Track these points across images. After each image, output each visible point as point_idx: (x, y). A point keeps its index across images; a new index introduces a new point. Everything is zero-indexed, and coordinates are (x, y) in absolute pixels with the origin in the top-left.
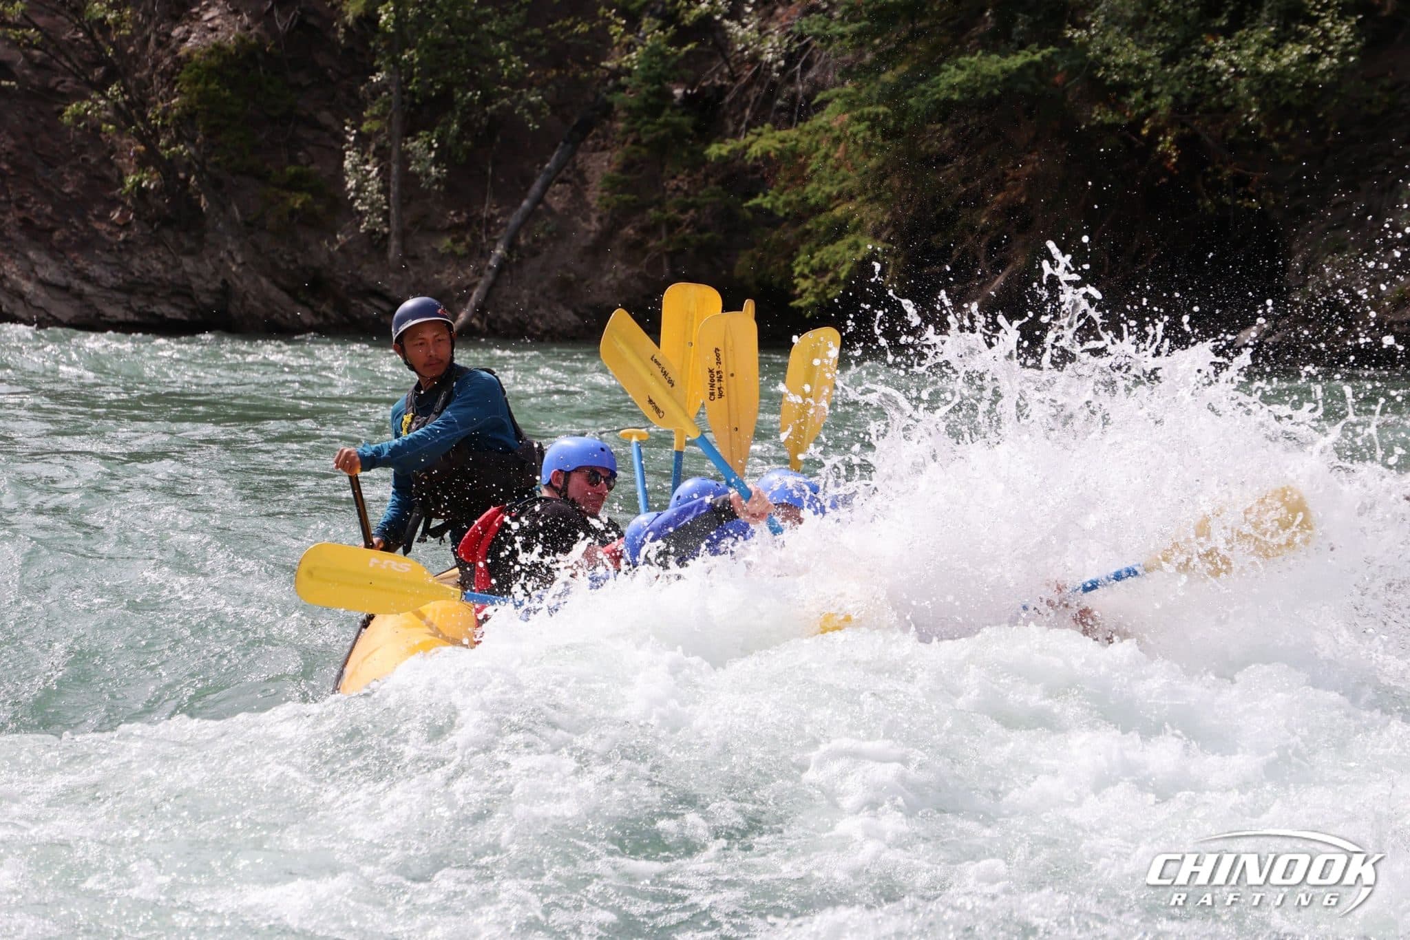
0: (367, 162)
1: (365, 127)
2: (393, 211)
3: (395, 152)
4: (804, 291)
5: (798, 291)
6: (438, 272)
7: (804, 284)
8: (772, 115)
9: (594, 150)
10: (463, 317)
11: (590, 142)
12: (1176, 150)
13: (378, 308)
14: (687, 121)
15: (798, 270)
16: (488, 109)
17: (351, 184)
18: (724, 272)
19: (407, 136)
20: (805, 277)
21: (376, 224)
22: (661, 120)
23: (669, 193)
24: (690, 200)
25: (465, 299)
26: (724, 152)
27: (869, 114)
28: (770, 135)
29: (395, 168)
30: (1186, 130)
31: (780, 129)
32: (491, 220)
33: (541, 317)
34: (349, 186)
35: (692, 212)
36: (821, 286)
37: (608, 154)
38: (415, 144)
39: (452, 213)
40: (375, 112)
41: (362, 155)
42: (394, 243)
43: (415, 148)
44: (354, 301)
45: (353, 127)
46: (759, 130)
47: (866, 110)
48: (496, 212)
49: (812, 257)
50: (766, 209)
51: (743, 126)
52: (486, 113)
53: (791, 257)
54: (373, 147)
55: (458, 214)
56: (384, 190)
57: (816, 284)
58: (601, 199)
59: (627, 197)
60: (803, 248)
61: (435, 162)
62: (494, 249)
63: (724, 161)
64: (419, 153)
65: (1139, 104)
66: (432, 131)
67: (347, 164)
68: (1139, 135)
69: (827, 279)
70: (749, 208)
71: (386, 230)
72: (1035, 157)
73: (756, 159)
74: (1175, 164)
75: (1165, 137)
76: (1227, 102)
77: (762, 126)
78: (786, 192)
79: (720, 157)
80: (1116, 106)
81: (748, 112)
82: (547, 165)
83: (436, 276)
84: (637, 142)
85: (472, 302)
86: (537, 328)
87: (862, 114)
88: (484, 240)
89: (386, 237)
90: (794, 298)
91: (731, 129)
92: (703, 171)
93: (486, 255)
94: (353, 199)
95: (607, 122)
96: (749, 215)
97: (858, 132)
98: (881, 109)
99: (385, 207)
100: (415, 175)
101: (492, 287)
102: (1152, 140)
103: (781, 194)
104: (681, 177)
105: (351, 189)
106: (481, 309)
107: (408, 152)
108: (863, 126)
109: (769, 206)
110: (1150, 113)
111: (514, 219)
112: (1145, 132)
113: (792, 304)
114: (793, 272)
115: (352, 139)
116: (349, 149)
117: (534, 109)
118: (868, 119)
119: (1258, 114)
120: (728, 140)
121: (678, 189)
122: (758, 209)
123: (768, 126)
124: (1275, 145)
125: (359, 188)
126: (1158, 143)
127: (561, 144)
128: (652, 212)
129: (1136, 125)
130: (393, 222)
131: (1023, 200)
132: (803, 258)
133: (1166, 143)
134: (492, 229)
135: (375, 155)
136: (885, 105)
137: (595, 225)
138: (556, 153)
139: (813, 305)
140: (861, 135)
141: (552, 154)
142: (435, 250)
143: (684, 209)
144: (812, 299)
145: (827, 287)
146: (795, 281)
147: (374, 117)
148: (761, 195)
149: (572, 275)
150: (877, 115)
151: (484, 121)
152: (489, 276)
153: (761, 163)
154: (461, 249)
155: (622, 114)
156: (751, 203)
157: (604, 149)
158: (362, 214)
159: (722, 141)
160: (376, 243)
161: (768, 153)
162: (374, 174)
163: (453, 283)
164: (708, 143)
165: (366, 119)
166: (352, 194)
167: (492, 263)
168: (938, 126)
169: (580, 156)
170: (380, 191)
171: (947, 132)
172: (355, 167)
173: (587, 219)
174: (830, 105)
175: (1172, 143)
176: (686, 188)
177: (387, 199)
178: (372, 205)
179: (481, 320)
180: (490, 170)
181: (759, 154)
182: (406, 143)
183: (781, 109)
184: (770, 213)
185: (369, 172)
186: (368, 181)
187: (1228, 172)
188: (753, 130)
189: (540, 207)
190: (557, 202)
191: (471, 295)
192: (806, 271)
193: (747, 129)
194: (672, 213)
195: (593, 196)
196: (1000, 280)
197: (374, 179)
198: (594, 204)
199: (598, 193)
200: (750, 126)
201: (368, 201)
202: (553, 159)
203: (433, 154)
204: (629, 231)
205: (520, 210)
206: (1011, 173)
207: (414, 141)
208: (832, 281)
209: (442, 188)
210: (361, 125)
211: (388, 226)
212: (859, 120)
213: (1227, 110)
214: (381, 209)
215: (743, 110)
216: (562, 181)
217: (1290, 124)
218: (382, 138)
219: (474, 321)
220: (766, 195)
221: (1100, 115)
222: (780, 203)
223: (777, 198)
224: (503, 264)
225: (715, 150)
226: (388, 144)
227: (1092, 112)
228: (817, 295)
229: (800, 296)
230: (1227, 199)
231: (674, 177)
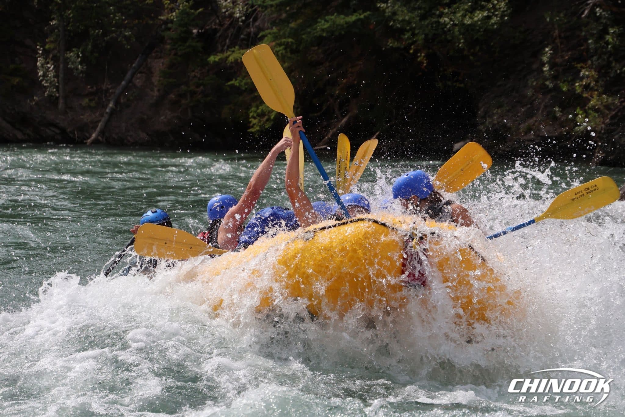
0: (48, 63)
1: (47, 46)
2: (61, 86)
3: (61, 58)
4: (254, 124)
5: (251, 124)
6: (82, 115)
7: (254, 121)
8: (239, 43)
9: (156, 58)
10: (94, 136)
11: (153, 54)
12: (426, 60)
13: (53, 131)
14: (199, 45)
15: (251, 115)
16: (105, 38)
17: (41, 73)
18: (217, 116)
19: (67, 50)
20: (255, 118)
21: (53, 92)
22: (187, 44)
23: (191, 78)
24: (201, 82)
25: (95, 128)
26: (217, 59)
27: (284, 42)
28: (238, 52)
29: (61, 66)
30: (431, 51)
31: (243, 49)
32: (107, 90)
33: (131, 136)
34: (40, 74)
35: (202, 87)
36: (262, 122)
37: (162, 60)
38: (71, 54)
39: (89, 87)
40: (52, 39)
41: (46, 60)
42: (61, 101)
43: (71, 56)
44: (42, 128)
45: (41, 47)
46: (233, 49)
47: (283, 40)
48: (110, 87)
49: (258, 109)
50: (236, 86)
51: (226, 47)
52: (104, 40)
53: (248, 108)
54: (51, 56)
55: (92, 88)
56: (56, 76)
57: (260, 121)
58: (159, 81)
59: (171, 80)
60: (254, 104)
61: (81, 63)
62: (109, 103)
63: (216, 64)
64: (73, 59)
65: (409, 38)
66: (79, 48)
67: (38, 64)
68: (408, 52)
69: (265, 119)
70: (229, 85)
71: (57, 95)
72: (361, 63)
73: (232, 63)
74: (425, 67)
75: (421, 54)
76: (449, 38)
77: (235, 47)
78: (245, 79)
79: (215, 62)
80: (399, 40)
81: (228, 41)
82: (134, 65)
83: (81, 117)
84: (175, 54)
85: (98, 129)
86: (129, 141)
87: (281, 42)
88: (104, 100)
89: (57, 98)
90: (249, 128)
91: (220, 48)
92: (207, 68)
93: (105, 107)
94: (42, 81)
95: (162, 45)
96: (228, 89)
97: (280, 51)
98: (290, 40)
99: (57, 84)
100: (71, 70)
101: (108, 122)
102: (415, 56)
103: (243, 79)
104: (196, 71)
105: (41, 76)
106: (102, 133)
107: (68, 58)
108: (282, 48)
109: (238, 85)
110: (414, 43)
111: (118, 91)
112: (411, 51)
113: (249, 130)
114: (249, 115)
115: (41, 52)
116: (39, 57)
117: (127, 38)
118: (284, 44)
119: (463, 43)
120: (219, 54)
121: (195, 76)
122: (233, 86)
123: (237, 47)
124: (471, 58)
125: (45, 75)
126: (418, 57)
127: (140, 55)
128: (183, 87)
129: (407, 48)
130: (61, 91)
131: (356, 82)
132: (253, 109)
133: (421, 57)
134: (108, 95)
135: (52, 60)
136: (291, 38)
137: (156, 93)
138: (138, 59)
139: (258, 131)
140: (281, 52)
141: (136, 59)
142: (81, 104)
143: (198, 86)
144: (258, 128)
145: (265, 123)
146: (250, 120)
147: (51, 42)
148: (234, 80)
149: (145, 117)
150: (288, 43)
151: (104, 44)
152: (106, 116)
153: (234, 65)
154: (93, 104)
155: (169, 41)
156: (229, 83)
157: (160, 57)
158: (46, 87)
159: (216, 54)
160: (53, 101)
161: (237, 60)
162: (51, 68)
163: (89, 120)
164: (209, 56)
165: (47, 43)
166: (41, 78)
167: (108, 110)
168: (316, 48)
169: (149, 60)
170: (54, 77)
171: (320, 51)
172: (42, 65)
173: (152, 90)
174: (266, 38)
175: (424, 57)
176: (199, 76)
177: (58, 80)
178: (51, 83)
179: (102, 138)
180: (107, 67)
181: (233, 60)
182: (67, 54)
183: (243, 40)
184: (238, 88)
185: (49, 68)
186: (49, 72)
187: (450, 70)
188: (230, 49)
189: (130, 84)
190: (138, 82)
191: (98, 126)
192: (255, 115)
193: (227, 49)
194: (192, 88)
195: (155, 79)
196: (345, 120)
197: (51, 71)
198: (156, 83)
199: (158, 78)
200: (229, 47)
201: (49, 81)
202: (136, 62)
203: (79, 59)
204: (172, 96)
205: (121, 86)
206: (350, 70)
207: (70, 53)
208: (267, 120)
209: (84, 75)
210: (45, 45)
211: (58, 93)
212: (280, 45)
213: (449, 41)
214: (55, 85)
215: (225, 40)
216: (141, 73)
217: (478, 48)
218: (55, 52)
219: (100, 138)
220: (236, 80)
221: (391, 43)
222: (243, 83)
223: (241, 81)
224: (113, 112)
225: (212, 59)
226: (58, 55)
227: (388, 42)
228: (260, 126)
229: (252, 127)
230: (449, 83)
231: (193, 71)
